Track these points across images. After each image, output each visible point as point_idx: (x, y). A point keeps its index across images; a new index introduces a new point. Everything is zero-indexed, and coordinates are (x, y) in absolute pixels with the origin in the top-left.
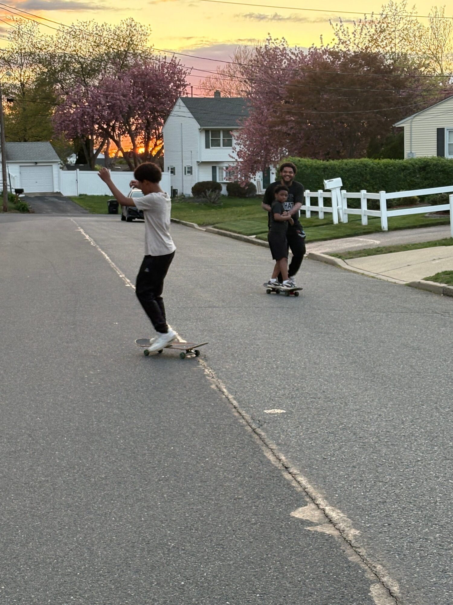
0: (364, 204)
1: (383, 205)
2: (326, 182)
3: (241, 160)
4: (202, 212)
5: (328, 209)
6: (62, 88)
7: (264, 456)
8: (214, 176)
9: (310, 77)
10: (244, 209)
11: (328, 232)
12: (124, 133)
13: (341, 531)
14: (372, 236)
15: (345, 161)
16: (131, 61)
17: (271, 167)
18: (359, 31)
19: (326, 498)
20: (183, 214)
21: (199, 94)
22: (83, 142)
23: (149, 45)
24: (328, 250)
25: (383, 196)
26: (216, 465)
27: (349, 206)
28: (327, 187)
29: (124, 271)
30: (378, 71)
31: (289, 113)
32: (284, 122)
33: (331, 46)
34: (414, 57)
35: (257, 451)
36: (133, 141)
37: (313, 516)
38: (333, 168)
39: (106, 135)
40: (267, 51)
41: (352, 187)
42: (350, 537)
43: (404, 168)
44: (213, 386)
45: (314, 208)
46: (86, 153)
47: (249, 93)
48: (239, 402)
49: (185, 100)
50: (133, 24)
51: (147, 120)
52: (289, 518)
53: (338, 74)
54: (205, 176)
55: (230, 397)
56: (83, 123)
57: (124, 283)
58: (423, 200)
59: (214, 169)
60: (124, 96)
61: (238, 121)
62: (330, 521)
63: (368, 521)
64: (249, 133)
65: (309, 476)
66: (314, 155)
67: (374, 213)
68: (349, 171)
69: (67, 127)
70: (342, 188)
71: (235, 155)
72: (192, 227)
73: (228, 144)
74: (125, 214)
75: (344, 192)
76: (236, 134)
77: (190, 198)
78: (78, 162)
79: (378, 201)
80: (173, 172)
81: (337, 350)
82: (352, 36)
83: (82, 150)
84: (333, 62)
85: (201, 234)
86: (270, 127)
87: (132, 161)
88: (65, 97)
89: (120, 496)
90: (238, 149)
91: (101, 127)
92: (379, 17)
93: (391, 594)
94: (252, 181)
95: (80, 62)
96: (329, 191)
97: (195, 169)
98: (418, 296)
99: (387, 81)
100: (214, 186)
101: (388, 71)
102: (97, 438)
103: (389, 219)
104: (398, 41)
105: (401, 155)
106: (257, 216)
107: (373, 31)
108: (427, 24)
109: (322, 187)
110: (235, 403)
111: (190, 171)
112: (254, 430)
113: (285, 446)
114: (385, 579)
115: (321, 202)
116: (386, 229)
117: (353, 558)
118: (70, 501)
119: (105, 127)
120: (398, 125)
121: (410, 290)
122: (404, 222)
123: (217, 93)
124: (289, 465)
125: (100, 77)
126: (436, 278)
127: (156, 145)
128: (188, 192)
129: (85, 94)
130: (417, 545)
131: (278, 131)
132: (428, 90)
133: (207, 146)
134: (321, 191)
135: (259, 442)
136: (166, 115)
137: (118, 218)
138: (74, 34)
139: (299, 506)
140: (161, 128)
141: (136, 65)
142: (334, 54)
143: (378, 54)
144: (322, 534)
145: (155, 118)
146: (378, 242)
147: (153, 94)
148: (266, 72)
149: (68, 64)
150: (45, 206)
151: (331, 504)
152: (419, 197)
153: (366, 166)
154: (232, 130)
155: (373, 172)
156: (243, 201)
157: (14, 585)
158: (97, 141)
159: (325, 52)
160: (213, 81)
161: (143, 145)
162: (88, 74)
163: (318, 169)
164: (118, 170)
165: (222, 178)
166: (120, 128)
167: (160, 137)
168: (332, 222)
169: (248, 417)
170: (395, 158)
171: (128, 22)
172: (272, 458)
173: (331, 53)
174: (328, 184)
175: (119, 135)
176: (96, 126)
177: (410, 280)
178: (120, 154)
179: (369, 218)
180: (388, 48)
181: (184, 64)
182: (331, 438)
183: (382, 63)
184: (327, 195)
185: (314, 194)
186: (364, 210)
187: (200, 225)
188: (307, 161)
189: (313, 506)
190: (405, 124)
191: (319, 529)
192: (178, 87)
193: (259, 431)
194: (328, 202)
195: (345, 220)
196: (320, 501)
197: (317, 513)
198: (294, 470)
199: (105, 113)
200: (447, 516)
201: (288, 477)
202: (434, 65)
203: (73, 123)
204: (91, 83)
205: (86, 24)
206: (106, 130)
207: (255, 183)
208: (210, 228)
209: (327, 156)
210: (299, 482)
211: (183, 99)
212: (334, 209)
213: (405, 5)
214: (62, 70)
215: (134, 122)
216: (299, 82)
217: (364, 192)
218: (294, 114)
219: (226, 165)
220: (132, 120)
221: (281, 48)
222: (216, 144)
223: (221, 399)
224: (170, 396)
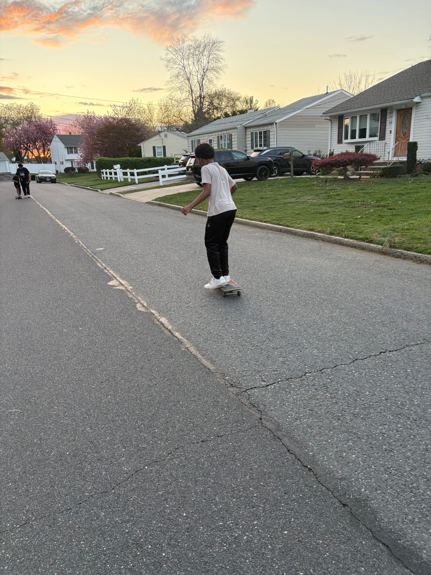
0: (129, 174)
1: (136, 174)
2: (114, 166)
3: (82, 159)
4: (69, 179)
5: (116, 176)
6: (6, 130)
7: (97, 265)
8: (72, 165)
9: (105, 127)
10: (85, 177)
11: (116, 185)
12: (34, 149)
13: (126, 288)
14: (133, 186)
15: (121, 158)
16: (33, 120)
17: (94, 161)
18: (122, 110)
19: (120, 277)
20: (61, 180)
21: (63, 133)
22: (17, 152)
23: (40, 113)
24: (117, 191)
25: (135, 171)
26: (79, 270)
27: (123, 175)
28: (115, 168)
29: (39, 202)
30: (130, 125)
31: (98, 140)
32: (97, 144)
33: (112, 115)
34: (142, 119)
35: (94, 263)
36: (38, 152)
37: (116, 283)
38: (117, 161)
39: (27, 149)
40: (88, 117)
41: (124, 167)
42: (129, 289)
43: (142, 161)
44: (76, 242)
45: (111, 176)
46: (19, 156)
47: (82, 133)
48: (86, 247)
49: (58, 136)
50: (33, 105)
51: (43, 143)
52: (107, 285)
53: (115, 126)
54: (69, 165)
55: (83, 245)
56: (17, 144)
57: (39, 206)
58: (150, 172)
59: (72, 162)
60: (33, 134)
61: (79, 144)
62: (122, 285)
63: (135, 283)
64: (84, 148)
65: (114, 270)
66: (109, 157)
67: (133, 177)
68: (122, 162)
69: (10, 146)
70: (120, 168)
71: (79, 157)
72: (65, 184)
73: (76, 152)
74: (38, 180)
75: (121, 169)
76: (79, 149)
77: (63, 173)
78: (16, 160)
79: (134, 173)
80: (56, 163)
81: (122, 226)
82: (119, 111)
83: (17, 155)
84: (113, 121)
85: (68, 187)
86: (92, 146)
87: (39, 159)
88: (8, 134)
89: (43, 283)
90: (80, 154)
91: (24, 146)
92: (129, 104)
93: (144, 306)
94: (87, 166)
95: (12, 120)
96: (116, 169)
97: (64, 162)
98: (150, 207)
99: (134, 129)
100: (73, 169)
101: (134, 125)
102: (32, 263)
103: (138, 179)
104: (136, 114)
105: (140, 156)
106: (90, 179)
107: (127, 110)
108: (146, 108)
109: (113, 168)
110: (85, 247)
111: (62, 163)
112: (93, 256)
113: (104, 261)
114: (142, 302)
115: (113, 174)
116: (137, 183)
117: (131, 296)
118: (23, 287)
119: (26, 146)
120: (139, 145)
121: (147, 204)
122: (144, 181)
123: (70, 133)
124: (106, 267)
125: (21, 126)
126: (156, 200)
127: (48, 153)
128: (63, 171)
129: (16, 133)
130: (152, 290)
131: (95, 147)
132: (148, 132)
133: (68, 154)
134: (113, 170)
135: (95, 260)
136: (51, 141)
137: (35, 182)
138: (9, 108)
139: (110, 281)
140: (49, 146)
141: (36, 121)
142: (114, 119)
143: (129, 119)
144: (119, 289)
145: (46, 143)
146: (135, 188)
147: (45, 133)
148: (88, 125)
149: (7, 120)
150: (4, 178)
151: (122, 279)
152: (148, 171)
153: (128, 160)
154: (77, 147)
155: (131, 162)
156: (84, 174)
157: (3, 318)
158: (23, 152)
159: (110, 117)
160: (68, 128)
161: (42, 153)
162: (16, 124)
163: (111, 161)
164: (33, 163)
165: (75, 166)
166: (32, 146)
167: (49, 150)
168: (118, 181)
169: (90, 252)
170: (139, 157)
171: (31, 103)
172: (100, 265)
173: (112, 118)
174: (115, 167)
175: (32, 149)
176: (22, 146)
177: (147, 201)
178: (34, 157)
179: (131, 179)
180: (133, 116)
181: (55, 121)
182: (121, 257)
183: (131, 122)
184: (115, 171)
185: (110, 171)
186: (129, 177)
187: (68, 184)
188: (107, 158)
189: (116, 280)
190: (141, 144)
191: (118, 288)
192: (54, 130)
193: (95, 256)
194: (116, 174)
195: (122, 180)
196: (118, 278)
197: (117, 282)
198: (108, 269)
199: (26, 141)
200: (162, 279)
201: (106, 271)
202: (150, 123)
203: (12, 145)
204: (18, 128)
205: (13, 104)
206: (26, 147)
207: (88, 167)
208: (72, 184)
209: (114, 157)
210: (110, 273)
211: (56, 135)
212: (118, 176)
213: (138, 100)
214: (5, 123)
215: (38, 144)
216: (101, 129)
217: (128, 169)
218: (100, 141)
219: (76, 161)
220: (37, 143)
221: (93, 115)
222: (72, 152)
223: (80, 246)
224: (60, 246)
